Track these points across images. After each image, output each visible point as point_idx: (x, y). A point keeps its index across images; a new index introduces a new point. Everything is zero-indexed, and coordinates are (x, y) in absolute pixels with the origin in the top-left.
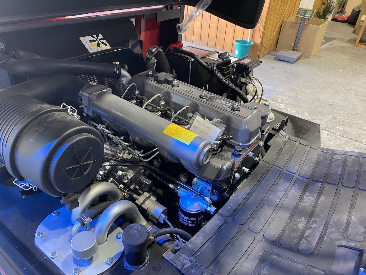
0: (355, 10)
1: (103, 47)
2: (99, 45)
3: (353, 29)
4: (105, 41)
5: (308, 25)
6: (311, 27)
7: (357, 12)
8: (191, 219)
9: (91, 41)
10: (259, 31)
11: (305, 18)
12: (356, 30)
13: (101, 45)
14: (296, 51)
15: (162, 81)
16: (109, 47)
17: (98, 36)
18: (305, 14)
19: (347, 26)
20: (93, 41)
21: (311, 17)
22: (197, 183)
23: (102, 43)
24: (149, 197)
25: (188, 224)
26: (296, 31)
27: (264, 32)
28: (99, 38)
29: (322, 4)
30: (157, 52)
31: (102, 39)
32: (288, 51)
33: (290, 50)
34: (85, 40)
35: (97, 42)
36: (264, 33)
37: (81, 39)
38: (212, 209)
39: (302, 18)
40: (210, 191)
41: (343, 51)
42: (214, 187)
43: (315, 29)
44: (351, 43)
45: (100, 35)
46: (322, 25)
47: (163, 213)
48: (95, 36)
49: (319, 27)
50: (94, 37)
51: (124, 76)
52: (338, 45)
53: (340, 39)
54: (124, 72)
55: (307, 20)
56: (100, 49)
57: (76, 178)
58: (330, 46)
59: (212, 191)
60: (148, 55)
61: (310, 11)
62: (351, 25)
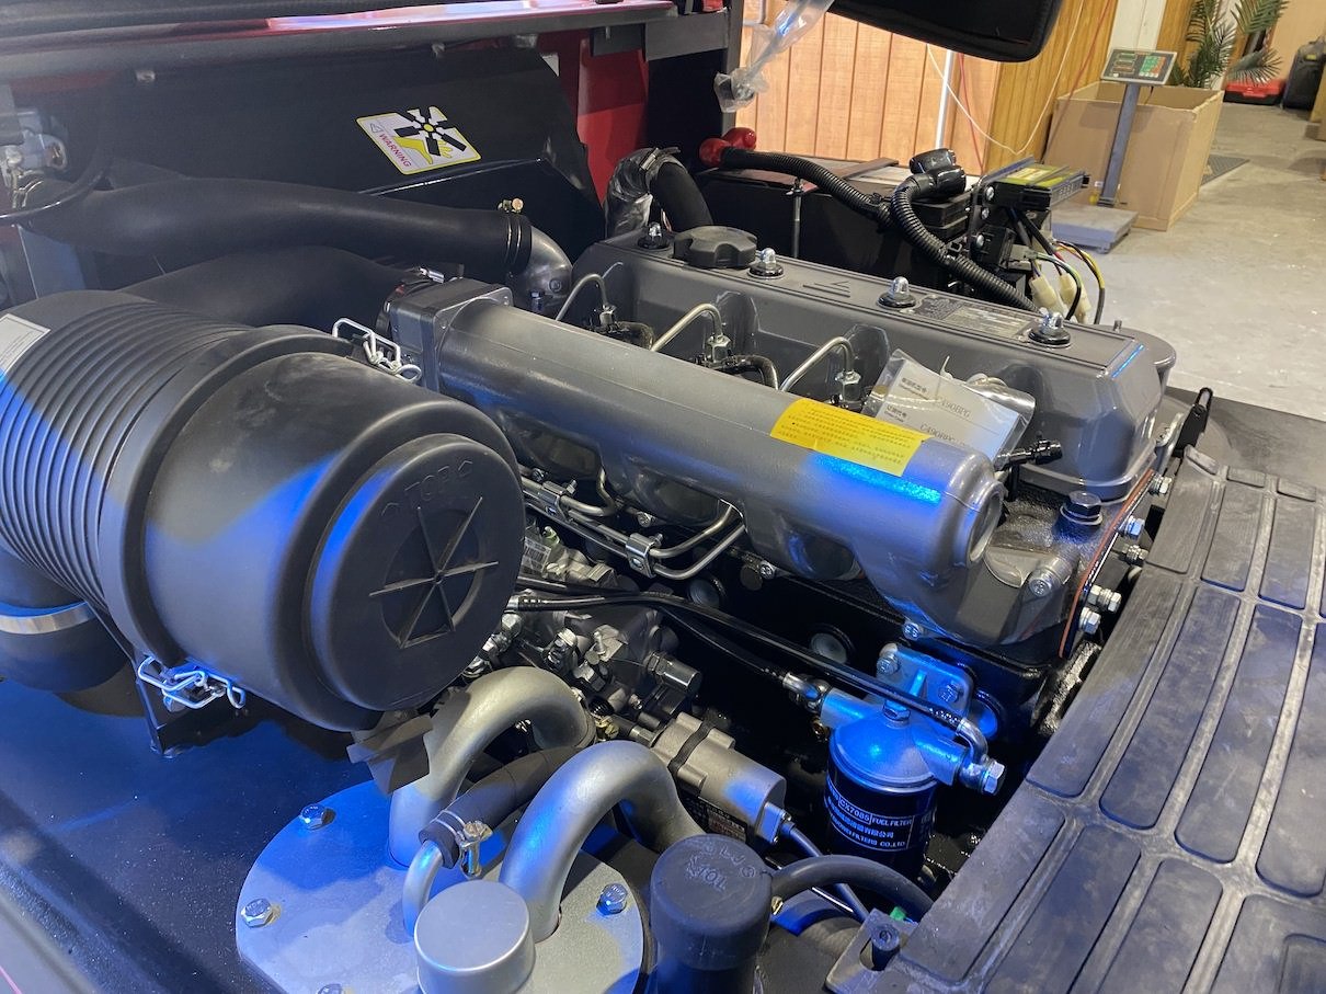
0: (1305, 59)
1: (451, 156)
2: (433, 148)
3: (1306, 123)
4: (453, 133)
5: (1151, 110)
6: (1164, 116)
7: (1312, 64)
8: (889, 821)
9: (403, 132)
10: (971, 141)
11: (1139, 86)
12: (1317, 128)
13: (443, 145)
14: (1110, 205)
15: (712, 254)
16: (471, 154)
17: (427, 116)
18: (1138, 71)
19: (1280, 117)
20: (411, 131)
21: (1161, 78)
22: (899, 667)
23: (446, 138)
24: (700, 736)
25: (878, 846)
26: (1105, 136)
27: (990, 143)
28: (433, 122)
29: (1188, 40)
30: (658, 168)
31: (441, 124)
32: (1085, 209)
33: (1089, 204)
34: (381, 128)
35: (423, 135)
36: (989, 147)
37: (365, 123)
38: (993, 772)
39: (1128, 84)
40: (965, 697)
41: (1283, 198)
42: (979, 679)
43: (1178, 122)
44: (1307, 173)
45: (434, 111)
46: (1202, 106)
47: (771, 798)
48: (416, 113)
49: (1195, 115)
50: (413, 119)
51: (544, 259)
52: (1262, 180)
53: (1264, 161)
54: (543, 244)
55: (1145, 91)
56: (438, 162)
57: (417, 641)
58: (1232, 185)
59: (973, 695)
60: (619, 189)
61: (1155, 58)
62: (1294, 111)
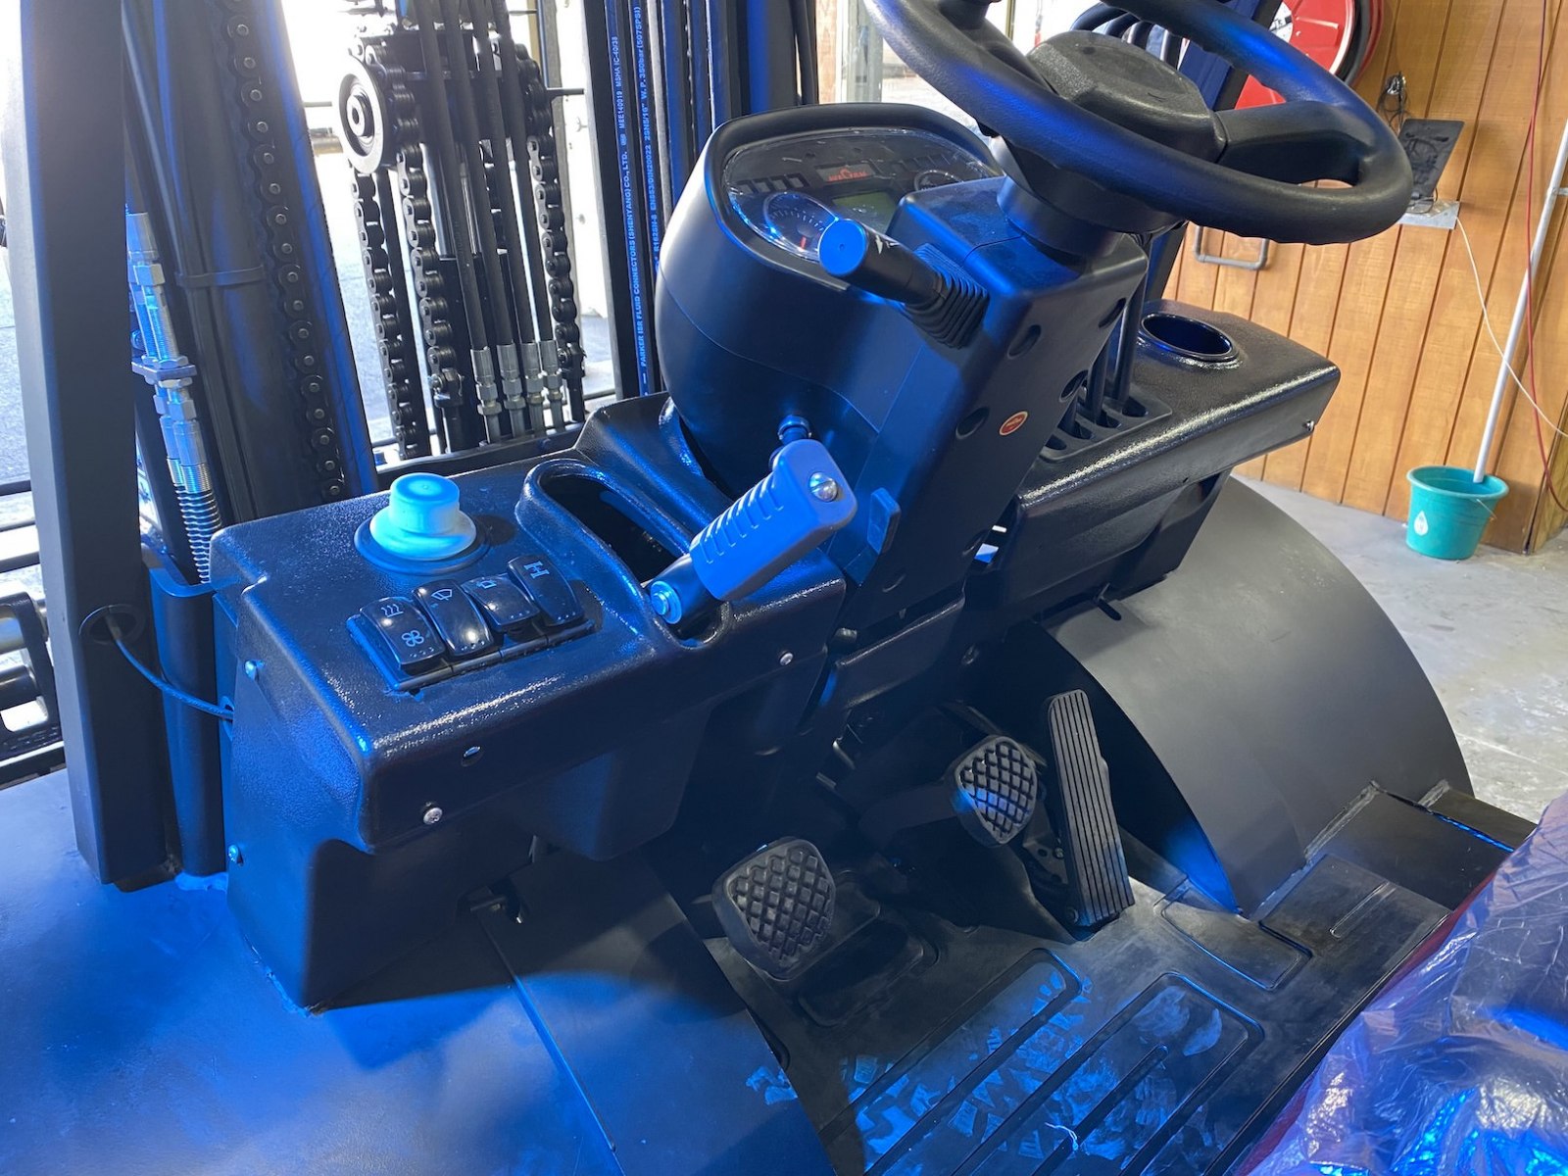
10: (1534, 432)
27: (1561, 436)
36: (1558, 441)
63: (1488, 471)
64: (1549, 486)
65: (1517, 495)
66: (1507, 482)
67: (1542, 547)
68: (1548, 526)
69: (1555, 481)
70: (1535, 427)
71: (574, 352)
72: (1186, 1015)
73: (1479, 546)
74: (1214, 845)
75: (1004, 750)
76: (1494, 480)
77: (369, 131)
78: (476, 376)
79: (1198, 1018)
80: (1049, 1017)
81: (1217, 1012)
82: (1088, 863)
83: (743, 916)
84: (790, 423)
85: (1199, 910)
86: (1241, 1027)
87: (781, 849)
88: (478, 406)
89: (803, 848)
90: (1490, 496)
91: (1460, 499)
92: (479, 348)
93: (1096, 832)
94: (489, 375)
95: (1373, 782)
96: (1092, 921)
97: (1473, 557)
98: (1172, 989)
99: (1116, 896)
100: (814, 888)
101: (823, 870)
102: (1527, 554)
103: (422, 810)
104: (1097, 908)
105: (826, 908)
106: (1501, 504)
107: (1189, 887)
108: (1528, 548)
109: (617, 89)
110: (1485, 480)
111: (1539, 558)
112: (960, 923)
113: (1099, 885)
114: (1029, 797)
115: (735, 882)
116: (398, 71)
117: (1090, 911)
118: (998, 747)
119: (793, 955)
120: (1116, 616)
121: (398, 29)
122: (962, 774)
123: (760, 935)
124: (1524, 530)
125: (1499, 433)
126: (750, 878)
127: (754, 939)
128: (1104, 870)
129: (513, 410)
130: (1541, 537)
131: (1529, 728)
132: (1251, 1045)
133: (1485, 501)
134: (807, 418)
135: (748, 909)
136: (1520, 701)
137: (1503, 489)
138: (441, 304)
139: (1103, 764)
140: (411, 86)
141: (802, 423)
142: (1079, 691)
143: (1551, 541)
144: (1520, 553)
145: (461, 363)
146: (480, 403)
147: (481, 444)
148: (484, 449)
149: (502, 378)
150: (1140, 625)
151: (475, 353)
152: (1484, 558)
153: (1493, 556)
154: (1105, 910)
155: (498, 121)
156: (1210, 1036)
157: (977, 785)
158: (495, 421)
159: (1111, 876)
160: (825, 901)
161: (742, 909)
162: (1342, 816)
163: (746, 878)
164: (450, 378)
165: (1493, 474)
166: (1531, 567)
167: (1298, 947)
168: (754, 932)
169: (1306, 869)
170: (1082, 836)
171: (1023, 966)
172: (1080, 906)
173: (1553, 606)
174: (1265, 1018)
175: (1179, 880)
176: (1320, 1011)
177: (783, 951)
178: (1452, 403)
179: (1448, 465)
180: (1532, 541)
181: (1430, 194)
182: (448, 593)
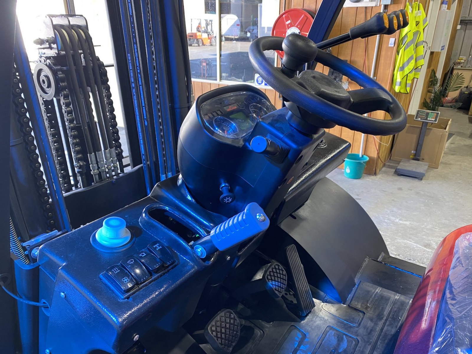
0: (464, 94)
6: (436, 131)
7: (467, 95)
10: (374, 143)
14: (419, 160)
21: (435, 121)
26: (415, 136)
33: (410, 159)
36: (380, 144)
39: (423, 122)
43: (441, 134)
61: (433, 114)
63: (363, 154)
64: (379, 157)
65: (371, 159)
66: (368, 156)
67: (378, 173)
68: (379, 167)
69: (380, 155)
70: (374, 141)
71: (120, 151)
72: (336, 339)
73: (363, 174)
74: (333, 284)
75: (277, 267)
76: (365, 156)
77: (49, 86)
78: (90, 162)
79: (340, 339)
80: (299, 347)
81: (344, 336)
82: (302, 297)
83: (216, 339)
84: (223, 185)
85: (332, 304)
86: (352, 340)
87: (223, 314)
88: (91, 172)
89: (228, 312)
90: (365, 161)
91: (357, 162)
92: (91, 153)
93: (303, 287)
94: (95, 162)
95: (367, 256)
96: (305, 314)
97: (362, 178)
98: (331, 331)
99: (311, 305)
100: (234, 324)
101: (236, 318)
102: (375, 176)
103: (133, 337)
104: (306, 310)
105: (238, 330)
106: (368, 163)
107: (328, 298)
108: (375, 174)
109: (130, 70)
110: (363, 156)
111: (379, 176)
112: (268, 322)
113: (306, 303)
114: (285, 280)
115: (211, 328)
116: (59, 67)
117: (305, 312)
118: (275, 266)
119: (230, 347)
120: (295, 218)
121: (58, 54)
122: (267, 277)
123: (221, 344)
124: (374, 169)
125: (365, 143)
126: (215, 326)
127: (220, 346)
128: (306, 298)
129: (102, 172)
130: (378, 170)
131: (385, 225)
132: (356, 345)
133: (364, 162)
134: (228, 183)
135: (217, 336)
136: (381, 218)
137: (368, 159)
138: (77, 140)
139: (302, 265)
140: (63, 72)
141: (227, 185)
142: (293, 245)
143: (380, 171)
144: (373, 175)
145: (85, 159)
146: (91, 170)
147: (93, 184)
148: (94, 185)
149: (98, 162)
150: (302, 219)
151: (90, 156)
152: (364, 178)
153: (367, 177)
154: (308, 310)
155: (93, 81)
156: (344, 345)
157: (272, 280)
158: (97, 176)
159: (309, 299)
160: (237, 328)
161: (215, 336)
162: (361, 268)
163: (214, 326)
164: (82, 164)
165: (364, 155)
166: (377, 179)
167: (361, 311)
168: (220, 343)
169: (356, 286)
170: (300, 289)
171: (289, 332)
172: (301, 310)
173: (384, 190)
174: (357, 336)
175: (324, 296)
176: (371, 330)
177: (228, 347)
178: (352, 136)
179: (353, 153)
180: (376, 172)
181: (341, 80)
182: (132, 261)
